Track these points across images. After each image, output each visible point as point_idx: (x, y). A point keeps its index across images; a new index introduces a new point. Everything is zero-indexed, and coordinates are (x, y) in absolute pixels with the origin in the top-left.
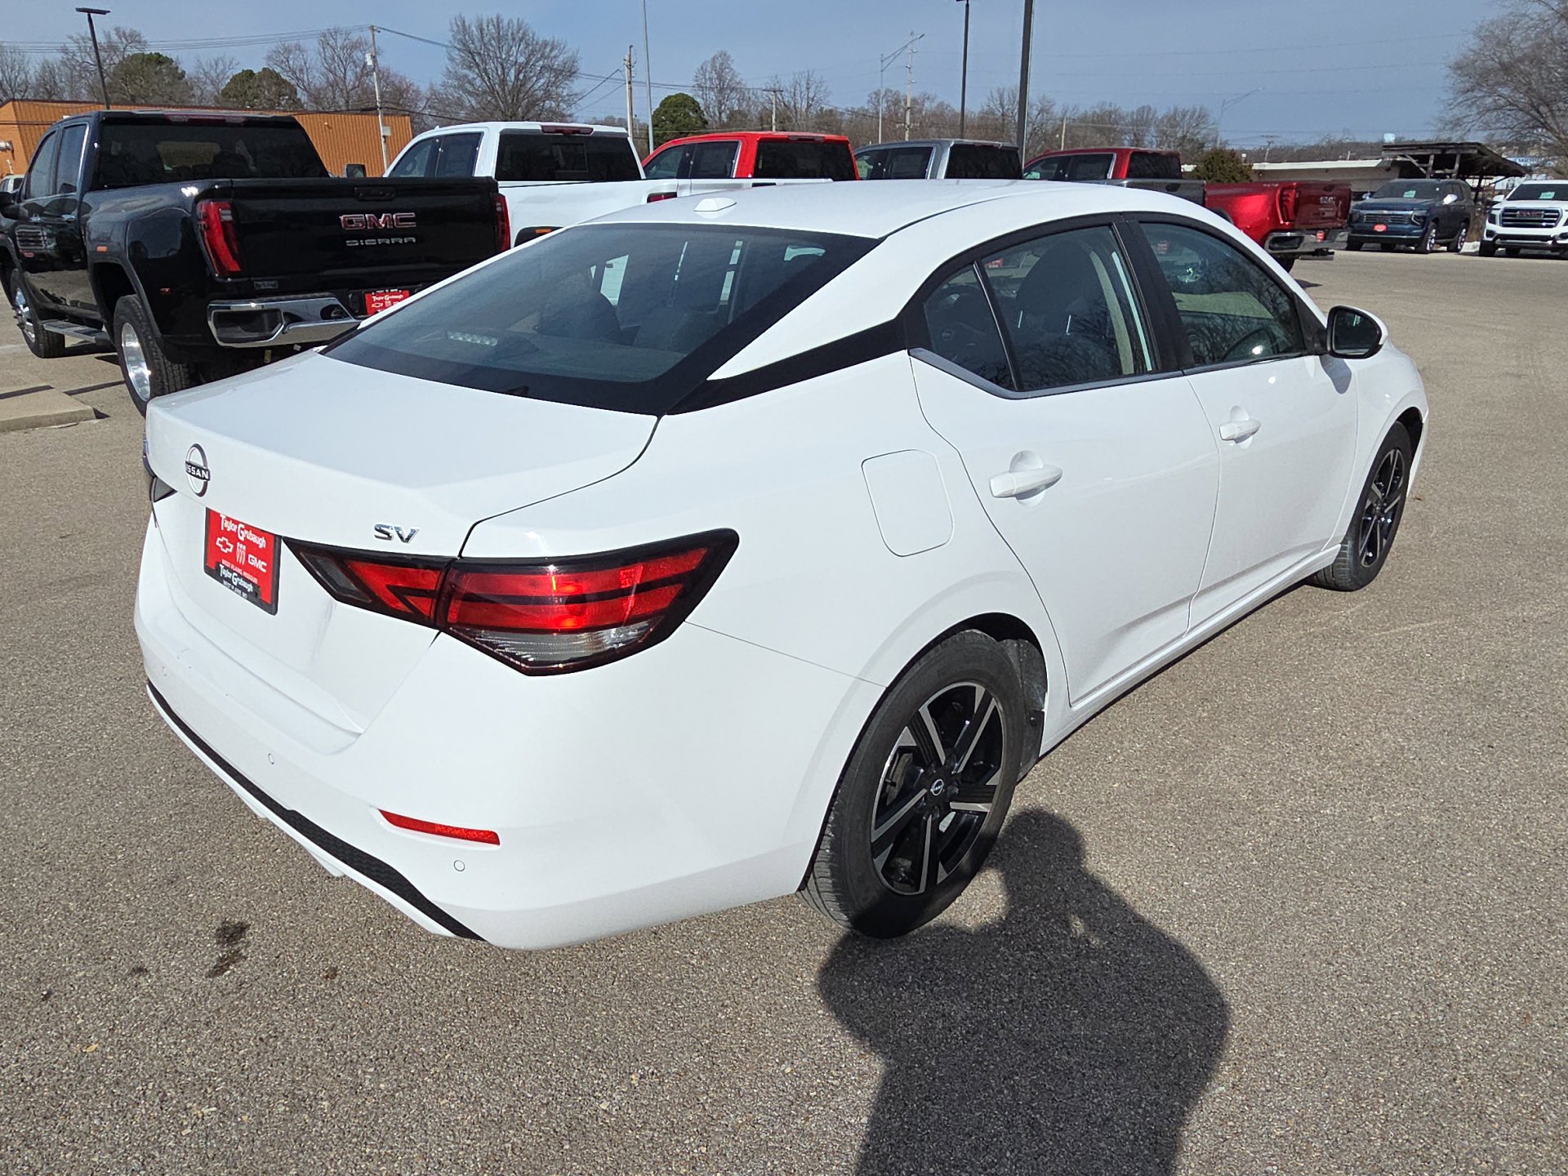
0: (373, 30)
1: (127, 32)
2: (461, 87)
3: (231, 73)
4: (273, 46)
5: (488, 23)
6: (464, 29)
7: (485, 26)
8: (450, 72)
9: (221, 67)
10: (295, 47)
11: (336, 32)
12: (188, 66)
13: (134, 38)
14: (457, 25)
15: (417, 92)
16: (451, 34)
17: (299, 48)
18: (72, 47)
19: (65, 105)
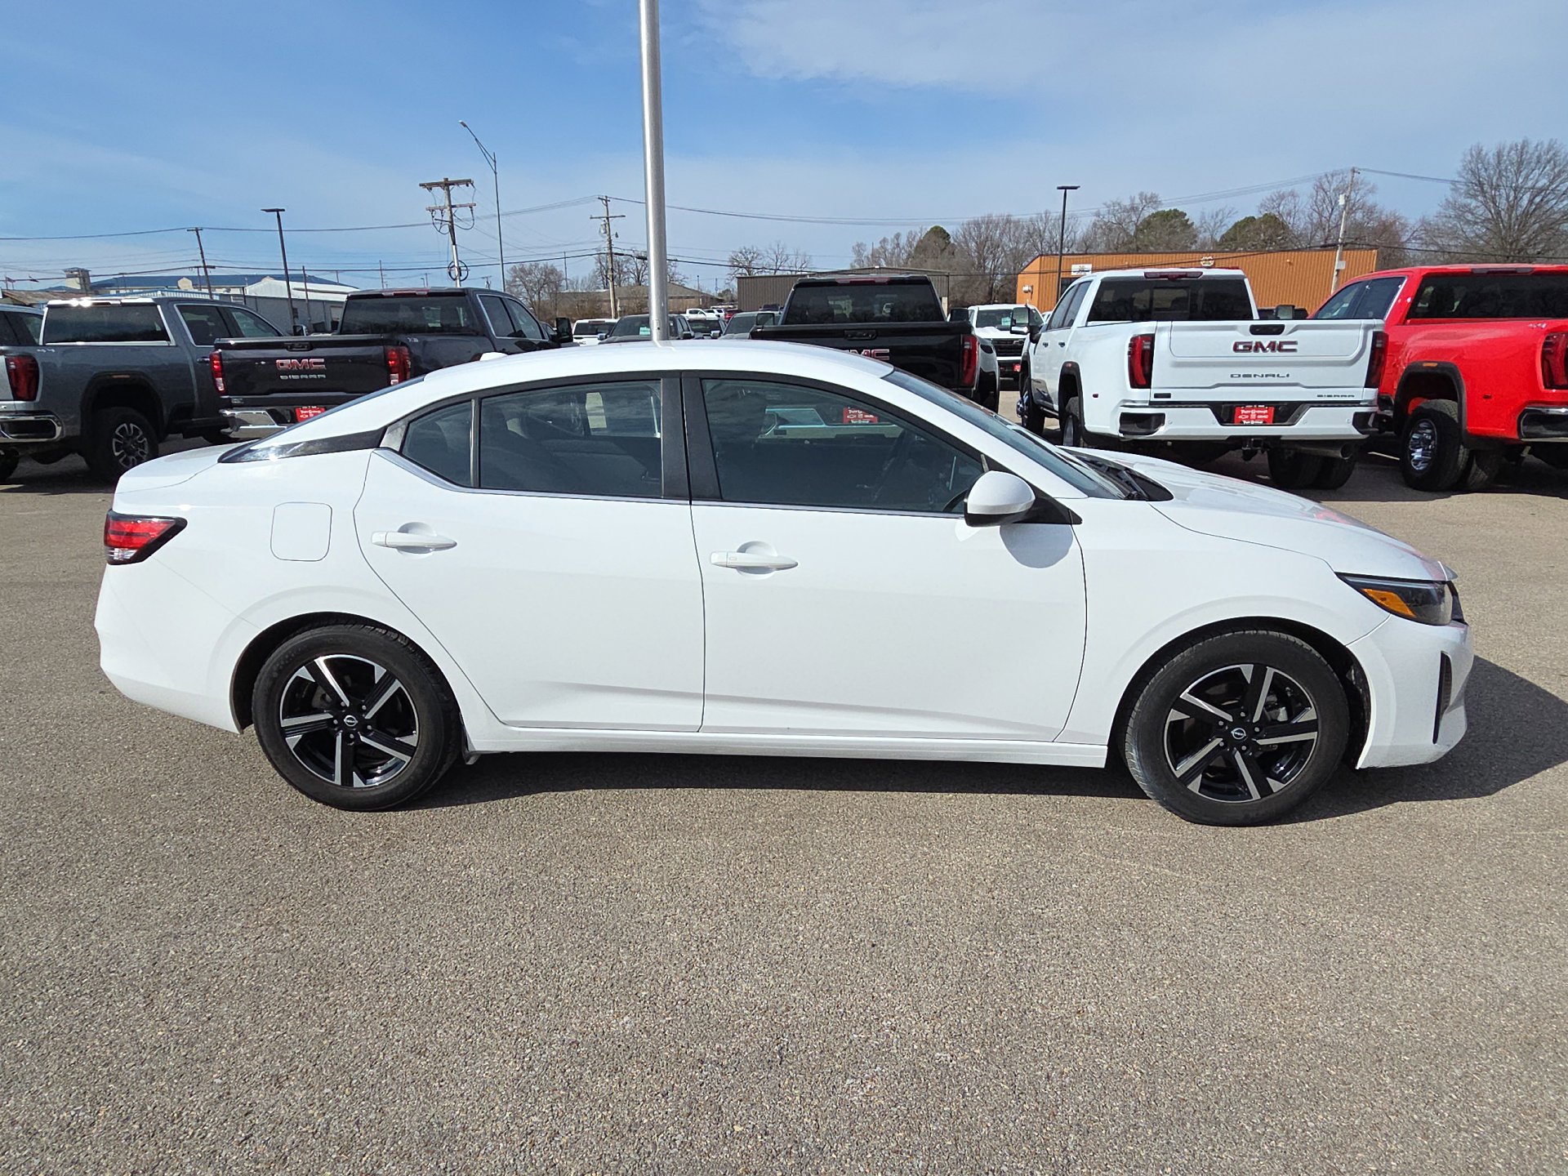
0: (1354, 172)
1: (1149, 195)
2: (1458, 217)
3: (1230, 223)
4: (1267, 194)
5: (1511, 149)
6: (1479, 156)
7: (1505, 153)
8: (1449, 202)
9: (1220, 217)
10: (1290, 193)
11: (1332, 176)
12: (1193, 216)
13: (1152, 200)
14: (1472, 155)
15: (1404, 226)
16: (1461, 164)
17: (1293, 195)
18: (1104, 210)
19: (1075, 257)
